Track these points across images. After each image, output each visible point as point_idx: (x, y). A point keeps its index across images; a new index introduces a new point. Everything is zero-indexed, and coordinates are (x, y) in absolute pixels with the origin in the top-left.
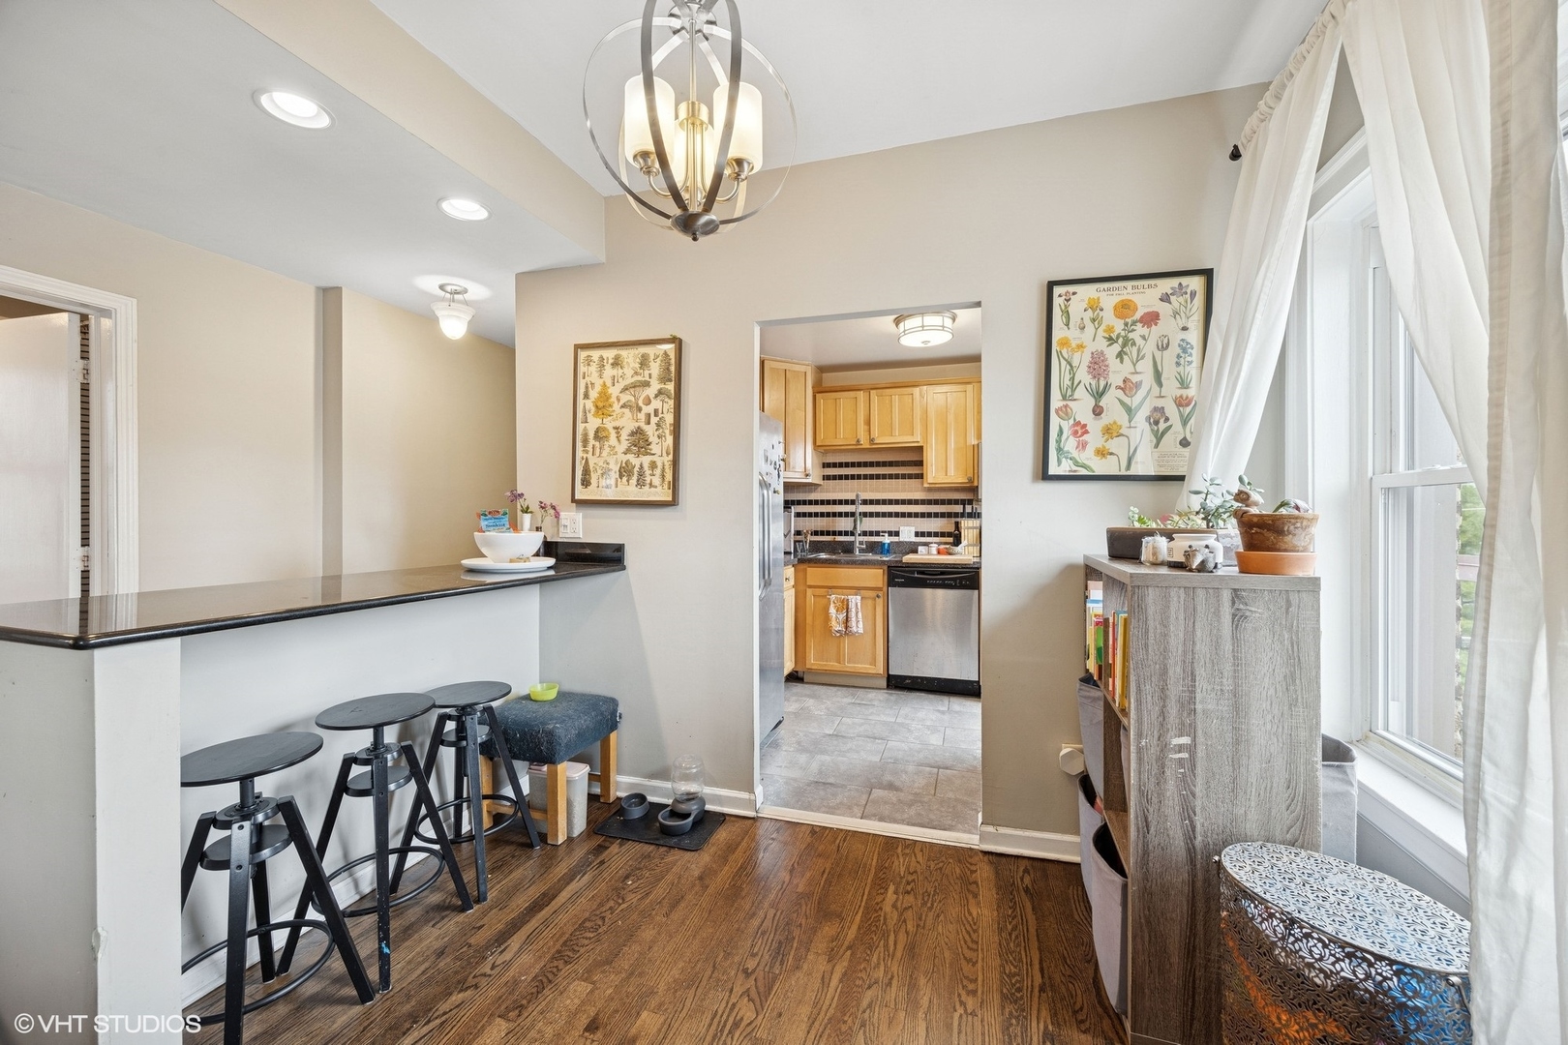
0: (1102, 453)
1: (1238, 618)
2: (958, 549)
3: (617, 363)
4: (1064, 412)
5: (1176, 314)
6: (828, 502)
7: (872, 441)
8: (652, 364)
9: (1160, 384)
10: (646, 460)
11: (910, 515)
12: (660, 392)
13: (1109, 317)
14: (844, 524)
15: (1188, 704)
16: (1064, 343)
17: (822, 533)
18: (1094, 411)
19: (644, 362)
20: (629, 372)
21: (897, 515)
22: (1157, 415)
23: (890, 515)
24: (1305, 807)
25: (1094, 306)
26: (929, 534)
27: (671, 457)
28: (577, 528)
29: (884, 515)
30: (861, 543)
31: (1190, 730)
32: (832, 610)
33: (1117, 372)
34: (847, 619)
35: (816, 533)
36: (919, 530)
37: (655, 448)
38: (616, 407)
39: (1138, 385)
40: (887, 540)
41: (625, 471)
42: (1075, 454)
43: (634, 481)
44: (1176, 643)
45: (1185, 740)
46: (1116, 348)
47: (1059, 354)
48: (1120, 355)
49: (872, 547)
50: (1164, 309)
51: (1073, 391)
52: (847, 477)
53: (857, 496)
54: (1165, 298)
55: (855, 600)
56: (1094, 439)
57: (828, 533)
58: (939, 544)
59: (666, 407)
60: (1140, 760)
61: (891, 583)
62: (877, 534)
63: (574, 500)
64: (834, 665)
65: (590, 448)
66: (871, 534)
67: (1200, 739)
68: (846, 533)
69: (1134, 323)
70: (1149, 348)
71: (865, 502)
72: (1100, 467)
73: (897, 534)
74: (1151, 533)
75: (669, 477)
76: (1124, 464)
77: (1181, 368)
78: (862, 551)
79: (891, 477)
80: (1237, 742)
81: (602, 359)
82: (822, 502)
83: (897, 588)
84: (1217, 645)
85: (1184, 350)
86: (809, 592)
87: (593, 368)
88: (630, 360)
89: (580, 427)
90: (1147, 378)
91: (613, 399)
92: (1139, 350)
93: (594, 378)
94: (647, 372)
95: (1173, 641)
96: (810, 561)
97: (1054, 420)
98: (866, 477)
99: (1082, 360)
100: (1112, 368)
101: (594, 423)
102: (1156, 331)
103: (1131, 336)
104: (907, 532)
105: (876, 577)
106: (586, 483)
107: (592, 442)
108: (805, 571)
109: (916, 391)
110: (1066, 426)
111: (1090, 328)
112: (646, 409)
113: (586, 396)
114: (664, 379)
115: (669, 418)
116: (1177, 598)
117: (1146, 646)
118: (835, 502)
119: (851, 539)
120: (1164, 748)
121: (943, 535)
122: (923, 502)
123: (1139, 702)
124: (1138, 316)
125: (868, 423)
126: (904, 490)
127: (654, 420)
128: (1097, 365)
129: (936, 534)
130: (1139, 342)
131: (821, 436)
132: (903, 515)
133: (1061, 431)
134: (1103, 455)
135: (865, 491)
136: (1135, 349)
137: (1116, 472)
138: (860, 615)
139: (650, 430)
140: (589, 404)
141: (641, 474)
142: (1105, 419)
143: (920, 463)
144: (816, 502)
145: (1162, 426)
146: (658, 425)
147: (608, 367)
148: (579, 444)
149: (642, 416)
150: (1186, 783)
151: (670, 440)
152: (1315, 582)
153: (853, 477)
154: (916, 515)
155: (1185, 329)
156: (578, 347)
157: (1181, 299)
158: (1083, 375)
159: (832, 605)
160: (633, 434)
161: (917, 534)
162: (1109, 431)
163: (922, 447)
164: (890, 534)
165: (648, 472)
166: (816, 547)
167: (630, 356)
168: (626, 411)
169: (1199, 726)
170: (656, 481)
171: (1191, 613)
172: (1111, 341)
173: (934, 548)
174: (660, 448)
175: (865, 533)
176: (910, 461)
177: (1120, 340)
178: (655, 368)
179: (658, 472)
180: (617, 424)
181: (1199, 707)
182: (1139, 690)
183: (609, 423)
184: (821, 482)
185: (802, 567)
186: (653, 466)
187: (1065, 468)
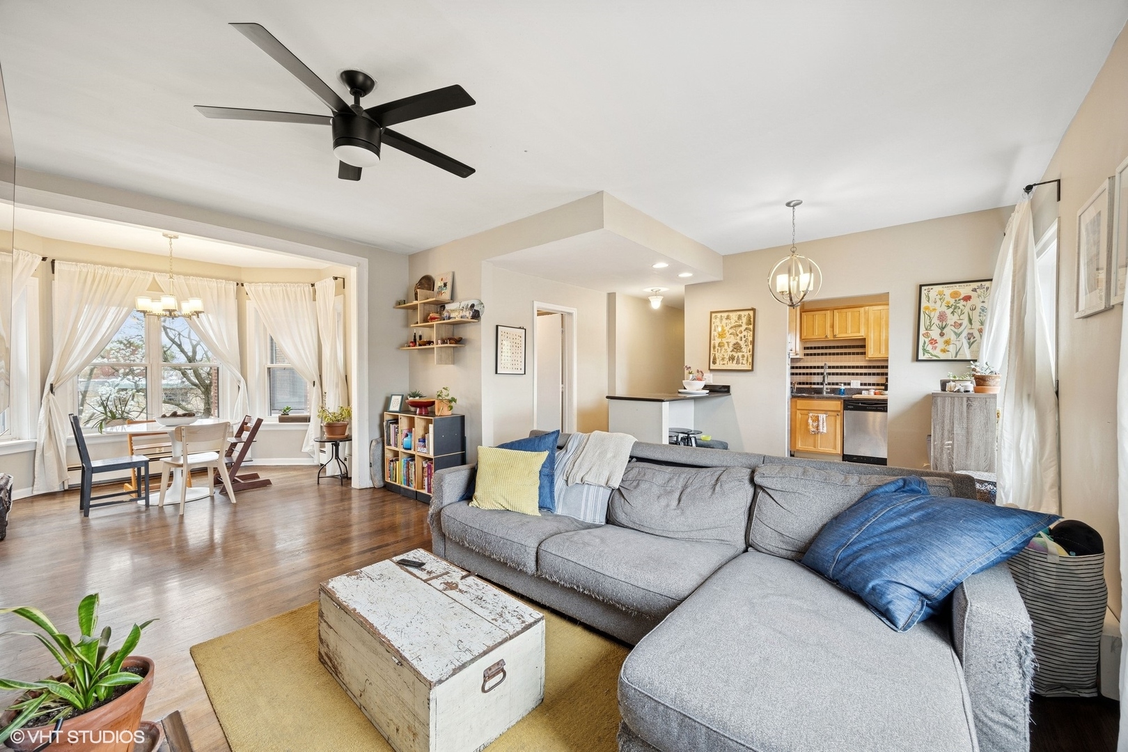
0: (944, 351)
1: (969, 406)
2: (886, 392)
3: (728, 318)
4: (927, 335)
5: (979, 296)
6: (807, 367)
7: (834, 336)
8: (743, 318)
9: (971, 323)
10: (740, 354)
11: (857, 374)
12: (746, 329)
13: (948, 298)
14: (818, 379)
15: (951, 432)
16: (927, 308)
17: (803, 383)
18: (940, 335)
19: (740, 318)
20: (733, 321)
21: (849, 374)
22: (970, 336)
23: (845, 374)
24: (990, 461)
25: (941, 294)
26: (869, 384)
27: (751, 353)
28: (711, 379)
29: (841, 374)
30: (827, 389)
31: (953, 439)
32: (810, 421)
33: (952, 319)
34: (818, 426)
35: (800, 383)
36: (863, 382)
37: (744, 349)
38: (728, 334)
39: (961, 325)
40: (843, 387)
41: (732, 358)
42: (931, 351)
43: (735, 362)
44: (947, 413)
45: (951, 442)
46: (951, 310)
47: (924, 313)
48: (953, 313)
49: (833, 391)
50: (974, 294)
51: (931, 327)
52: (818, 354)
53: (825, 364)
54: (974, 290)
55: (822, 417)
56: (940, 345)
57: (807, 384)
58: (876, 389)
59: (749, 334)
60: (934, 448)
61: (846, 407)
62: (837, 384)
63: (709, 369)
64: (811, 448)
65: (716, 350)
66: (833, 384)
67: (955, 441)
68: (818, 384)
69: (959, 300)
70: (966, 310)
71: (830, 367)
72: (943, 356)
73: (849, 384)
74: (949, 381)
75: (750, 360)
76: (954, 355)
77: (981, 318)
78: (827, 393)
79: (845, 354)
80: (968, 443)
81: (721, 316)
82: (804, 368)
83: (849, 411)
84: (961, 414)
85: (983, 310)
86: (798, 412)
87: (718, 320)
88: (734, 317)
89: (712, 342)
90: (966, 322)
91: (726, 331)
92: (962, 311)
93: (718, 323)
94: (741, 322)
95: (946, 413)
96: (799, 397)
97: (922, 339)
98: (830, 354)
99: (935, 315)
100: (948, 318)
101: (717, 341)
102: (969, 303)
103: (958, 305)
104: (856, 383)
105: (837, 405)
106: (714, 363)
107: (717, 347)
108: (796, 402)
109: (862, 310)
110: (927, 340)
111: (939, 303)
112: (740, 335)
113: (715, 330)
114: (749, 323)
115: (750, 339)
116: (948, 401)
117: (937, 414)
118: (811, 367)
119: (822, 386)
120: (943, 444)
121: (878, 385)
122: (866, 367)
123: (934, 431)
124: (961, 297)
125: (832, 326)
126: (854, 361)
127: (743, 339)
128: (942, 317)
129: (874, 385)
130: (962, 307)
131: (804, 334)
132: (853, 374)
133: (925, 342)
134: (944, 352)
135: (830, 361)
136: (960, 311)
137: (951, 359)
138: (825, 424)
139: (742, 343)
140: (716, 334)
141: (738, 359)
142: (945, 338)
143: (864, 346)
144: (800, 368)
145: (972, 340)
146: (745, 341)
147: (724, 320)
148: (712, 349)
149: (738, 338)
150: (950, 455)
151: (751, 347)
152: (995, 396)
153: (822, 354)
154: (861, 374)
155: (983, 302)
156: (712, 313)
157: (982, 290)
158: (935, 321)
159: (810, 419)
160: (734, 344)
161: (861, 384)
162: (947, 342)
163: (865, 339)
164: (845, 384)
165: (741, 359)
166: (799, 390)
167: (734, 316)
168: (732, 336)
169: (955, 438)
170: (745, 362)
171: (953, 404)
172: (948, 307)
173: (872, 392)
174: (746, 350)
175: (829, 384)
176: (859, 346)
177: (953, 307)
178: (744, 320)
179: (745, 358)
180: (728, 341)
181: (955, 432)
182: (934, 428)
183: (724, 341)
184: (804, 357)
185: (794, 399)
186: (743, 356)
187: (927, 356)
